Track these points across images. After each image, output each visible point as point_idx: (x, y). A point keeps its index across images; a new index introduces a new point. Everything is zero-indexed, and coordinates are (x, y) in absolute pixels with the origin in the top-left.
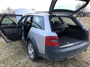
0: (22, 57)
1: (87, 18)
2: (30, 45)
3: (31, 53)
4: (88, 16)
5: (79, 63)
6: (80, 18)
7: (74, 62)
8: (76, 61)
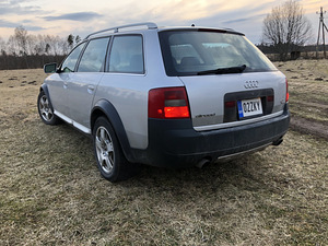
0: (75, 175)
1: (305, 63)
2: (102, 131)
3: (104, 158)
4: (306, 58)
5: (257, 181)
6: (281, 63)
7: (243, 179)
8: (251, 177)
